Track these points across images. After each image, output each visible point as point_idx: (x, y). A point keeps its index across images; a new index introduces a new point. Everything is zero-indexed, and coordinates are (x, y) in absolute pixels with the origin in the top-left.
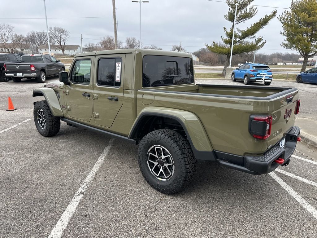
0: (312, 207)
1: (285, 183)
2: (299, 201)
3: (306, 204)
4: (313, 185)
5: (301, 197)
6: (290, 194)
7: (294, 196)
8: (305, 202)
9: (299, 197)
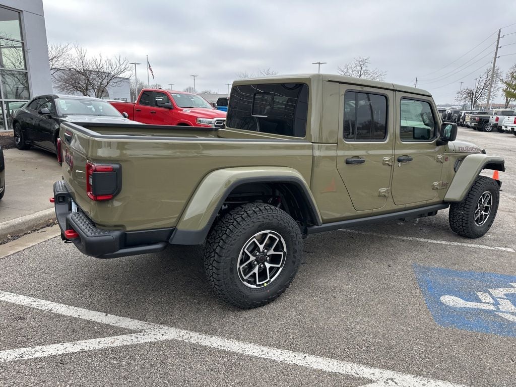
0: (22, 303)
1: (84, 318)
2: (43, 302)
3: (32, 303)
4: (38, 348)
5: (43, 308)
6: (62, 305)
7: (55, 304)
8: (35, 305)
9: (46, 308)
